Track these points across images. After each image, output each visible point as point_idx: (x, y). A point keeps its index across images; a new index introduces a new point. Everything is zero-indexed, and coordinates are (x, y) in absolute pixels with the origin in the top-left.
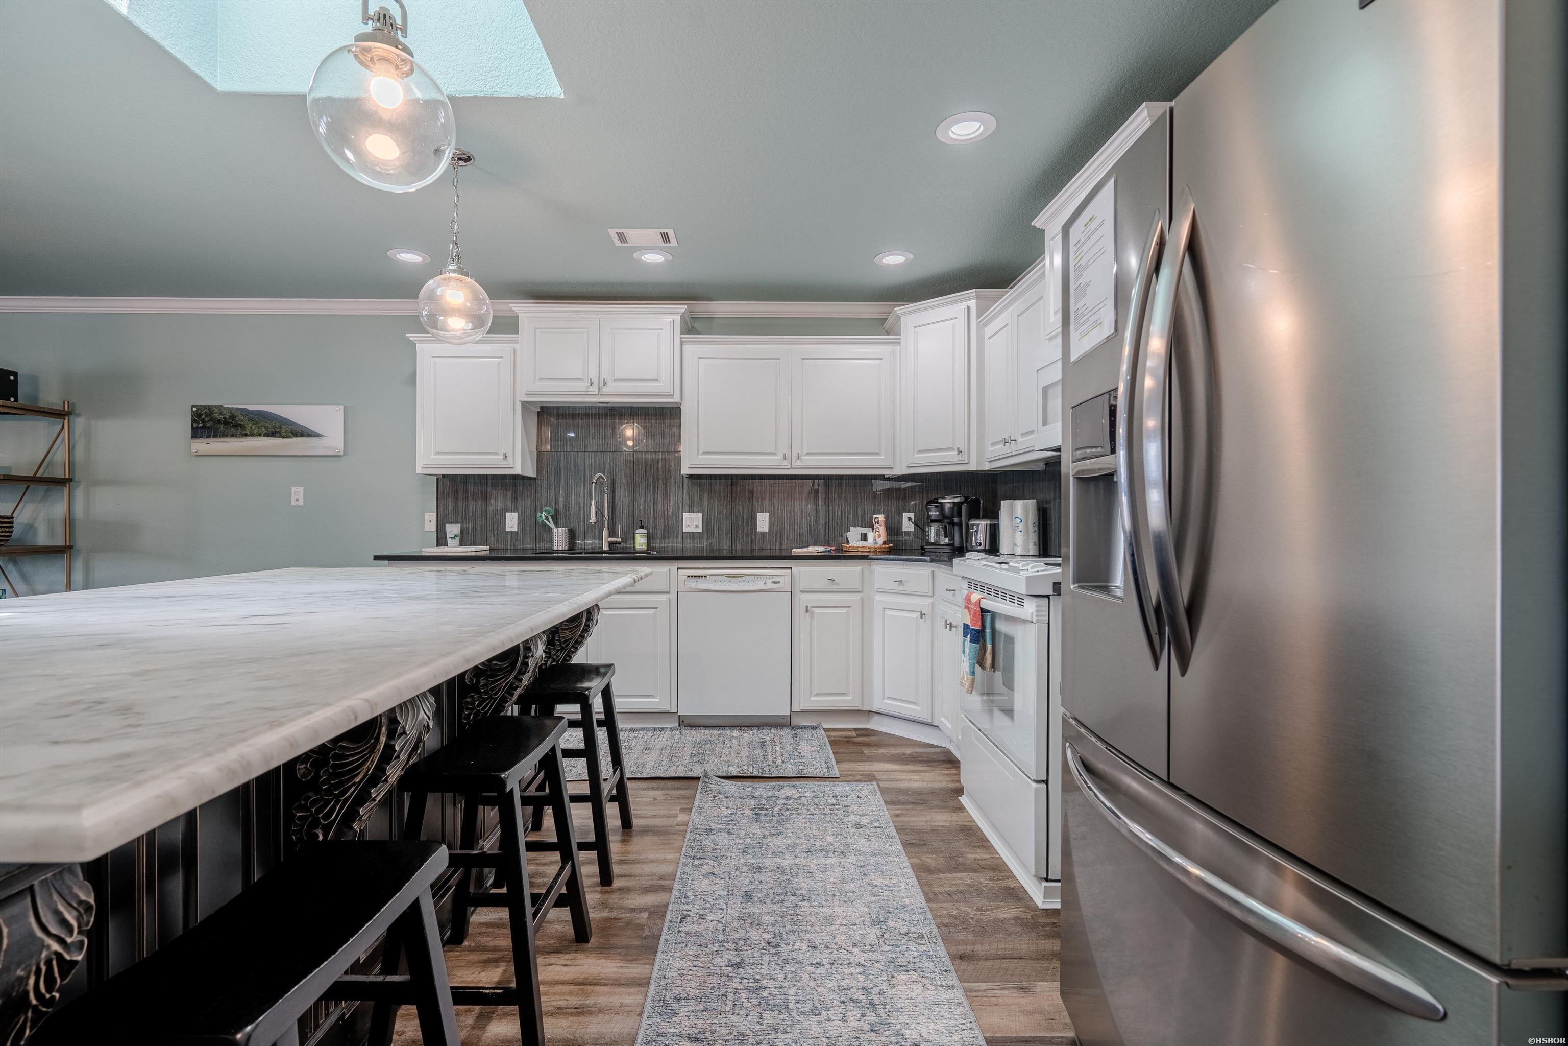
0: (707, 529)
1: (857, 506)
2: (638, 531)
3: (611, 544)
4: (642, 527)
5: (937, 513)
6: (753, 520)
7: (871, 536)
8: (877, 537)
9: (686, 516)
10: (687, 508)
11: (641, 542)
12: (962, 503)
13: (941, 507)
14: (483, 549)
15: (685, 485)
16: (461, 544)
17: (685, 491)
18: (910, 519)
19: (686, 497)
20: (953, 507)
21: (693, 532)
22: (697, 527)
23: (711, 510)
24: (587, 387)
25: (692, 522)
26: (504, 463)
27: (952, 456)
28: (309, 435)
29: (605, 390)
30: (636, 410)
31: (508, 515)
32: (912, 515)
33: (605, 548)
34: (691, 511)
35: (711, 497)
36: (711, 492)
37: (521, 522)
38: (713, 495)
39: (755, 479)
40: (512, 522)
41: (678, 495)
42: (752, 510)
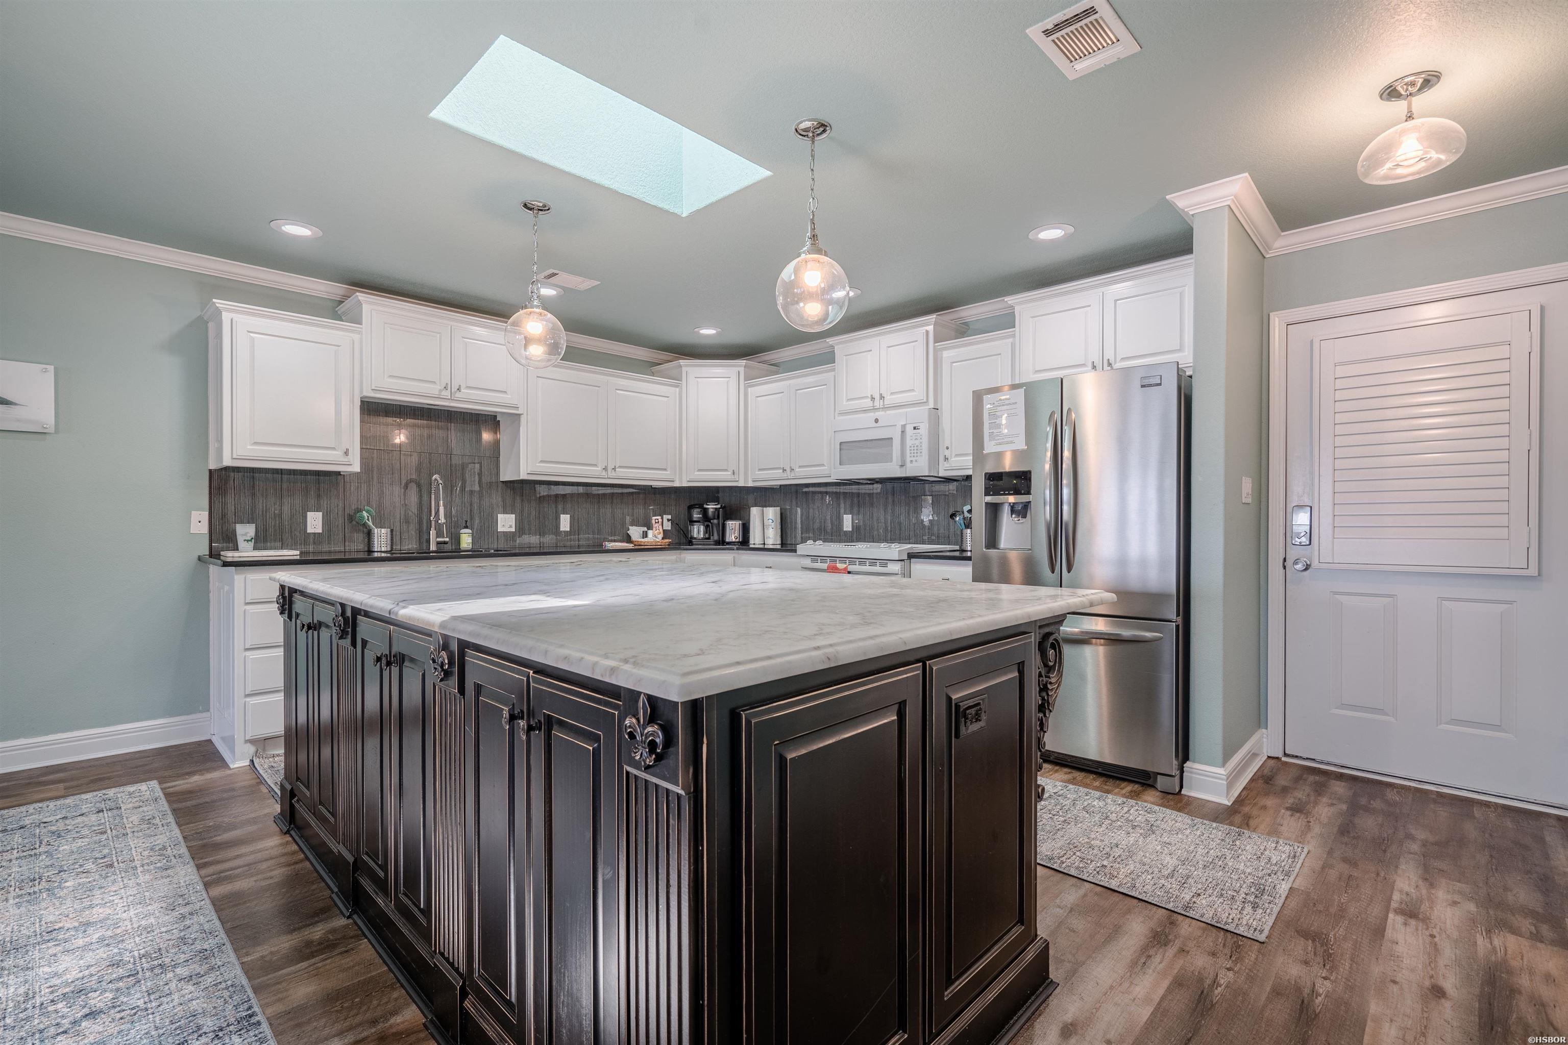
0: (519, 529)
1: (600, 509)
2: (463, 531)
3: (438, 543)
4: (466, 527)
5: (701, 516)
6: (557, 519)
7: (650, 533)
8: (655, 536)
9: (501, 517)
10: (501, 509)
11: (466, 540)
12: (720, 508)
13: (705, 512)
14: (292, 554)
15: (500, 488)
16: (255, 548)
17: (500, 493)
18: (668, 520)
19: (500, 499)
20: (715, 512)
21: (506, 532)
22: (511, 527)
23: (522, 511)
24: (440, 391)
25: (506, 522)
26: (344, 459)
27: (727, 475)
28: (7, 404)
29: (458, 395)
30: (453, 414)
31: (310, 515)
32: (669, 517)
33: (433, 547)
34: (505, 512)
35: (522, 500)
36: (522, 496)
37: (326, 522)
38: (524, 498)
39: (559, 485)
40: (315, 522)
41: (496, 498)
42: (556, 512)
